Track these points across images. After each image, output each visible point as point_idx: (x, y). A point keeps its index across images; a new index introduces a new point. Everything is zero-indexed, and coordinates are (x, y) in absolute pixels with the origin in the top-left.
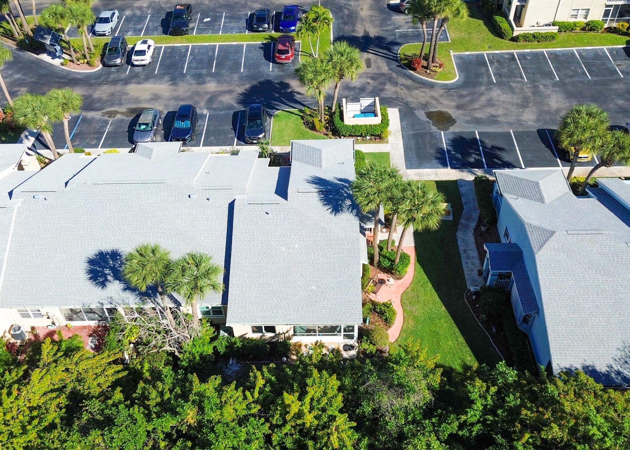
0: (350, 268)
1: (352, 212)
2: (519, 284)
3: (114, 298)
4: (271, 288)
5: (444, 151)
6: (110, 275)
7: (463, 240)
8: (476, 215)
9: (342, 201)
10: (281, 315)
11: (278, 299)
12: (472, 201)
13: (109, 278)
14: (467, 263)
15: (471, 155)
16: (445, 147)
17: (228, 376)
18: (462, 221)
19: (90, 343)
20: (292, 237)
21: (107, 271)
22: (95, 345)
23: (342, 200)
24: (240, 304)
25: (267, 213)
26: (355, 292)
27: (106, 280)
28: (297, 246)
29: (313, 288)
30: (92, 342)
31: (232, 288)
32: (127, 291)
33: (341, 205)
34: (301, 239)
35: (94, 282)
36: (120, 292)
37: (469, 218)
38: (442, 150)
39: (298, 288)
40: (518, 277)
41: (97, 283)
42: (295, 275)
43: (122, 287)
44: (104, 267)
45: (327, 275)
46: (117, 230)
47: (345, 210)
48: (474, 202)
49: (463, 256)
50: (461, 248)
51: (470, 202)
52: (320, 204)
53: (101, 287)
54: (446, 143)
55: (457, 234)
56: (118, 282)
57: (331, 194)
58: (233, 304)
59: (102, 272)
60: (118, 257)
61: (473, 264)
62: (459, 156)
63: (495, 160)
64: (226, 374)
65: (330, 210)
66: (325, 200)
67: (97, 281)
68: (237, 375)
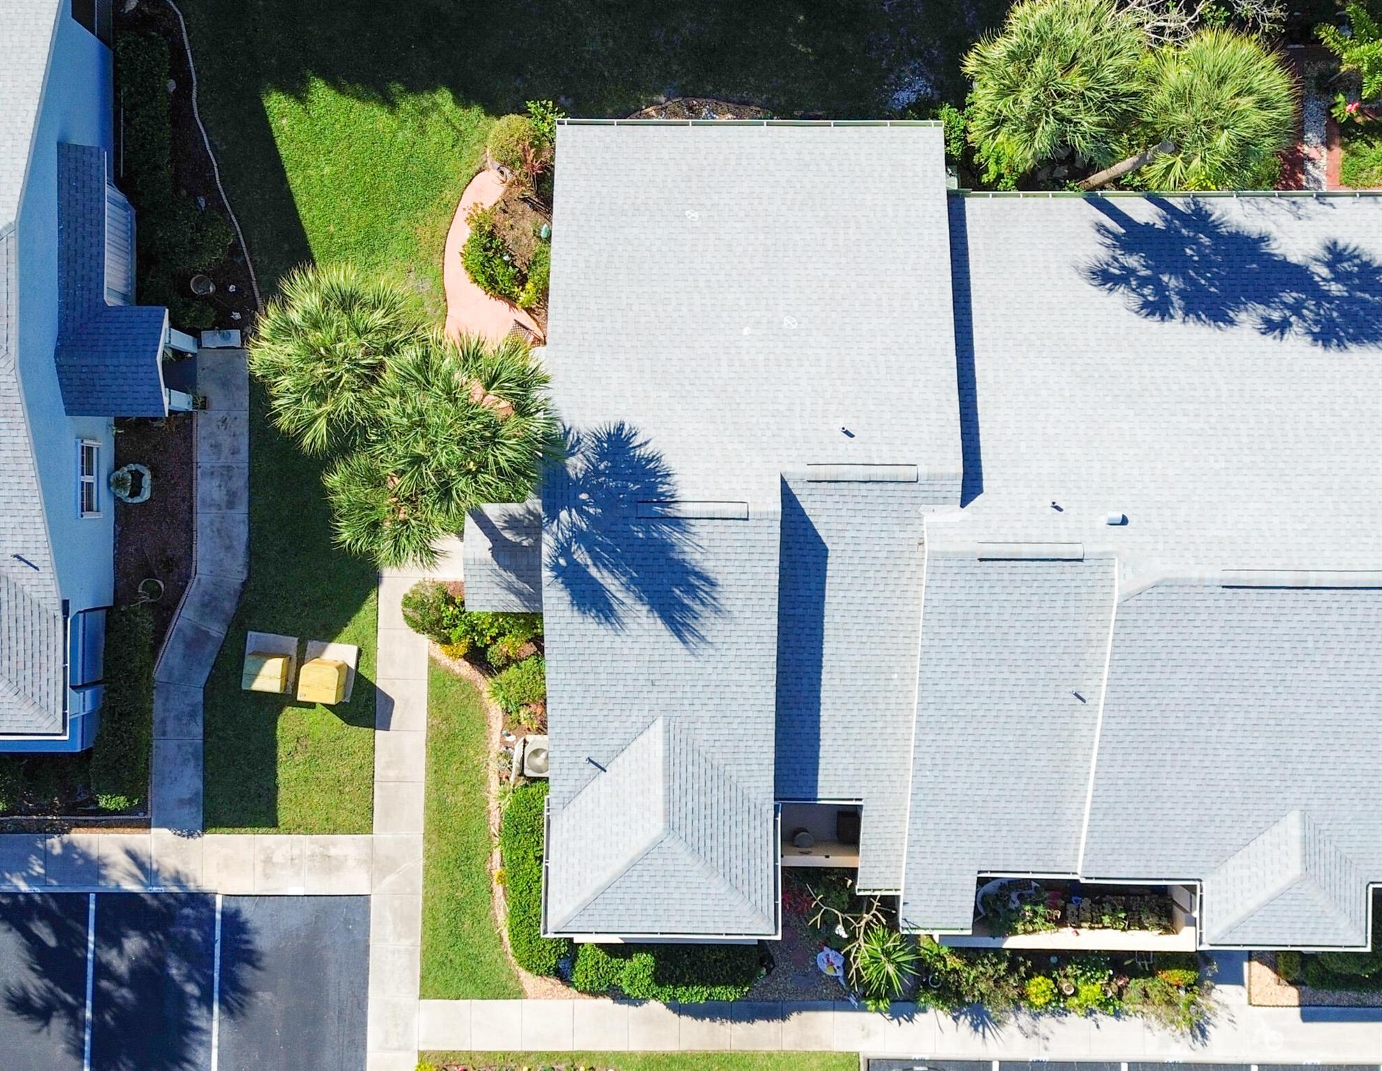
0: (582, 265)
1: (567, 433)
2: (94, 250)
3: (1290, 216)
4: (822, 214)
5: (222, 1001)
6: (1324, 279)
7: (229, 548)
8: (171, 655)
9: (596, 468)
10: (787, 146)
11: (798, 185)
12: (171, 725)
13: (1324, 272)
14: (234, 452)
15: (132, 972)
16: (215, 1025)
17: (922, 74)
18: (217, 630)
19: (1323, 177)
20: (761, 357)
21: (1336, 289)
22: (1304, 171)
23: (597, 473)
24: (910, 174)
25: (847, 433)
26: (571, 200)
27: (1330, 265)
28: (746, 331)
29: (696, 214)
30: (1316, 181)
31: (937, 215)
32: (1255, 236)
33: (602, 456)
34: (733, 351)
35: (1365, 258)
36: (1275, 233)
37: (197, 640)
38: (229, 1010)
39: (742, 214)
40: (93, 275)
41: (1358, 257)
42: (750, 248)
43: (1274, 245)
44: (1351, 300)
45: (654, 249)
46: (1345, 414)
47: (588, 442)
48: (163, 721)
49: (240, 482)
50: (241, 511)
51: (178, 718)
52: (670, 461)
53: (1341, 245)
54: (209, 1048)
55: (244, 577)
56: (1294, 258)
57: (633, 493)
58: (930, 174)
59: (1352, 288)
60: (1316, 330)
61: (216, 447)
62: (174, 972)
63: (52, 942)
64: (928, 80)
65: (637, 441)
66: (653, 473)
67: (1357, 261)
68: (899, 78)
